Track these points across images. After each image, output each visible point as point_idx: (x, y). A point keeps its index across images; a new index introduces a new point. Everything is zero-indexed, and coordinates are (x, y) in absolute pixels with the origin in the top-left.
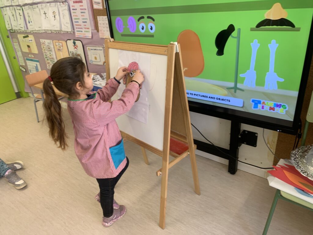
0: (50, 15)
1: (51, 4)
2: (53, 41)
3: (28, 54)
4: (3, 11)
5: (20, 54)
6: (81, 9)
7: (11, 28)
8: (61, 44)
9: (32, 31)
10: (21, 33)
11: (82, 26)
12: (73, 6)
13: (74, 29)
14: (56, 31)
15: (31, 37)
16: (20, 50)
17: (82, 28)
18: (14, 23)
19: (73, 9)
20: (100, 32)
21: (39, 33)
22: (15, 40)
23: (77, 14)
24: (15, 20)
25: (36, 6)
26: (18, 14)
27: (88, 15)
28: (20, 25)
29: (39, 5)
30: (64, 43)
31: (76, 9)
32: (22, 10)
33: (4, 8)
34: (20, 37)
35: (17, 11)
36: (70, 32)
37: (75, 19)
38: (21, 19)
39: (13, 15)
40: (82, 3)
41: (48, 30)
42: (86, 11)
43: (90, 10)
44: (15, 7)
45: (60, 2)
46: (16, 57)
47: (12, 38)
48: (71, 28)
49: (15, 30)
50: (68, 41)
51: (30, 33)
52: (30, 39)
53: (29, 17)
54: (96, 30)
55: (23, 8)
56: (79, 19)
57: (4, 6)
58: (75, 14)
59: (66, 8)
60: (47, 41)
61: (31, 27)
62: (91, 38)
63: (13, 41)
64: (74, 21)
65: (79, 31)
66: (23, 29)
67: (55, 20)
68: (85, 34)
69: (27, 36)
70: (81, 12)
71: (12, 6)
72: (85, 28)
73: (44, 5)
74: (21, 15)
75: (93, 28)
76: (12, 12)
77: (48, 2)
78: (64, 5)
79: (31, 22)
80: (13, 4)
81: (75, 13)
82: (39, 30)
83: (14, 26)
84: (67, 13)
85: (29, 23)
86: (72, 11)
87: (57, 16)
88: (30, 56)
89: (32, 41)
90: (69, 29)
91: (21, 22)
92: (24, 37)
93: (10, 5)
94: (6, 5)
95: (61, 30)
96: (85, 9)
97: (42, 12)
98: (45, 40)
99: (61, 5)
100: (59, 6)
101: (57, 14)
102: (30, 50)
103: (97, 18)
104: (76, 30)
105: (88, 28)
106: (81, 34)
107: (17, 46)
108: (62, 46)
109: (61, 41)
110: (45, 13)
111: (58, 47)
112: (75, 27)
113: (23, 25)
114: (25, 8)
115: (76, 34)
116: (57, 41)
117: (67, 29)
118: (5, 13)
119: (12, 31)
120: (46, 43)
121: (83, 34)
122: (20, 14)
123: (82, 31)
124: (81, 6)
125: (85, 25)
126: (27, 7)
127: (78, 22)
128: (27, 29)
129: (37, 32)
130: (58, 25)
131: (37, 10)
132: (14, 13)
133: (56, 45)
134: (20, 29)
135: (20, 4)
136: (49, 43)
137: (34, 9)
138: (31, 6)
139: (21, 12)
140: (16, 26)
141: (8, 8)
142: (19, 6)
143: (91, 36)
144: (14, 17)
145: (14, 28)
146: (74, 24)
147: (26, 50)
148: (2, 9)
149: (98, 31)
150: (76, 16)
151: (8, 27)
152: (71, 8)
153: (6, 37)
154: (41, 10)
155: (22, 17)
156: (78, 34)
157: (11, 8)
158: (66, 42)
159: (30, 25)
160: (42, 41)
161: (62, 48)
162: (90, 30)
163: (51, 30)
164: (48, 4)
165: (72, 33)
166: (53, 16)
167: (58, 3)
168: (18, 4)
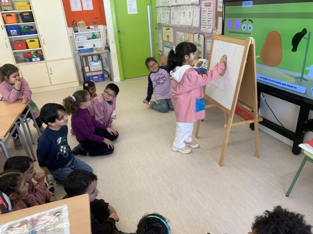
0: (187, 14)
1: (190, 6)
2: (185, 33)
3: (167, 42)
4: (157, 10)
5: (161, 42)
6: (209, 11)
7: (159, 23)
8: (189, 36)
9: (173, 25)
10: (165, 26)
11: (207, 24)
12: (203, 9)
13: (201, 26)
14: (188, 26)
15: (171, 30)
16: (162, 39)
17: (206, 25)
18: (162, 19)
19: (203, 11)
20: (218, 29)
21: (177, 27)
22: (160, 31)
23: (205, 15)
24: (163, 17)
25: (179, 7)
26: (166, 12)
27: (212, 16)
28: (166, 20)
29: (181, 7)
30: (192, 35)
31: (205, 11)
32: (169, 10)
33: (159, 8)
34: (164, 29)
35: (166, 10)
36: (198, 27)
37: (203, 18)
38: (167, 16)
39: (163, 13)
40: (210, 6)
41: (183, 25)
42: (212, 13)
43: (215, 12)
44: (166, 7)
45: (195, 5)
46: (158, 44)
47: (159, 30)
48: (199, 25)
49: (162, 24)
50: (195, 34)
51: (171, 27)
52: (170, 31)
53: (173, 15)
54: (216, 27)
55: (171, 8)
56: (205, 18)
57: (159, 6)
58: (204, 15)
59: (199, 9)
60: (181, 33)
61: (173, 22)
62: (211, 33)
63: (159, 32)
64: (202, 19)
65: (204, 27)
66: (167, 24)
67: (189, 18)
68: (207, 30)
69: (169, 29)
70: (209, 14)
71: (164, 6)
72: (209, 25)
73: (185, 7)
74: (168, 14)
75: (214, 26)
76: (163, 11)
77: (187, 5)
78: (198, 8)
79: (174, 19)
80: (165, 5)
81: (204, 13)
82: (178, 25)
83: (162, 21)
84: (198, 13)
85: (172, 19)
86: (202, 12)
87: (191, 16)
88: (167, 43)
89: (171, 32)
90: (197, 26)
91: (167, 18)
92: (167, 29)
93: (163, 5)
94: (160, 6)
95: (192, 26)
96: (211, 11)
97: (182, 12)
98: (180, 33)
99: (196, 8)
100: (194, 8)
101: (192, 13)
102: (168, 39)
103: (218, 19)
104: (202, 26)
105: (210, 26)
106: (205, 30)
107: (160, 37)
108: (190, 38)
109: (190, 34)
110: (184, 13)
111: (187, 38)
112: (202, 24)
113: (168, 21)
114: (172, 9)
115: (201, 30)
116: (187, 34)
117: (196, 25)
118: (158, 11)
119: (159, 25)
120: (180, 35)
121: (206, 30)
122: (167, 12)
123: (206, 28)
124: (209, 9)
125: (209, 23)
126: (173, 8)
127: (204, 20)
128: (170, 23)
129: (176, 26)
130: (190, 22)
131: (179, 10)
132: (164, 12)
133: (186, 37)
134: (165, 24)
135: (169, 5)
136: (182, 35)
137: (178, 10)
138: (176, 7)
139: (169, 11)
140: (163, 21)
141: (161, 8)
142: (169, 6)
143: (211, 31)
144: (163, 15)
145: (162, 22)
146: (202, 21)
147: (165, 39)
148: (157, 8)
149: (217, 28)
150: (204, 16)
151: (158, 22)
152: (202, 10)
153: (155, 28)
154: (182, 10)
155: (169, 15)
156: (203, 29)
157: (163, 8)
158: (194, 35)
159: (173, 21)
160: (178, 33)
161: (189, 39)
162: (211, 27)
163: (185, 25)
164: (188, 6)
165: (199, 28)
166: (189, 15)
167: (194, 6)
168: (168, 5)
